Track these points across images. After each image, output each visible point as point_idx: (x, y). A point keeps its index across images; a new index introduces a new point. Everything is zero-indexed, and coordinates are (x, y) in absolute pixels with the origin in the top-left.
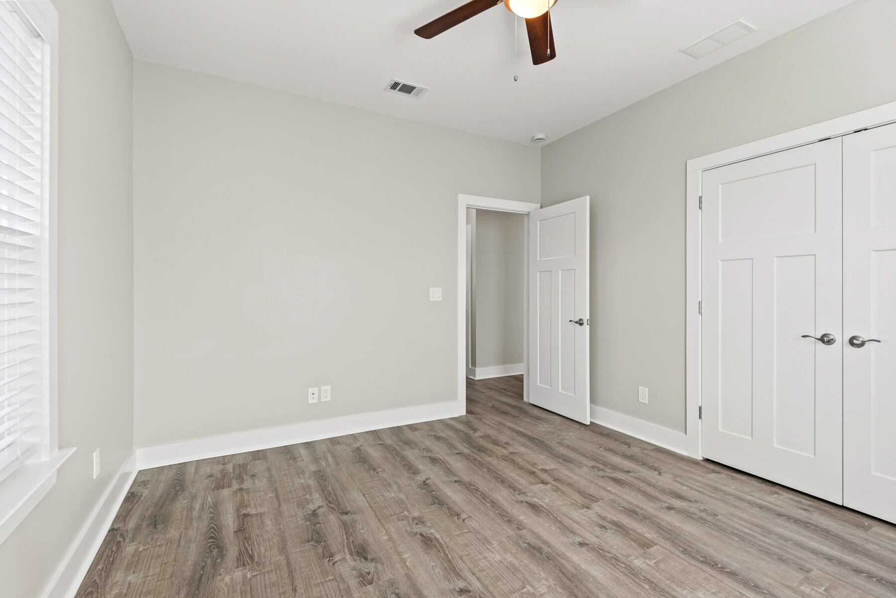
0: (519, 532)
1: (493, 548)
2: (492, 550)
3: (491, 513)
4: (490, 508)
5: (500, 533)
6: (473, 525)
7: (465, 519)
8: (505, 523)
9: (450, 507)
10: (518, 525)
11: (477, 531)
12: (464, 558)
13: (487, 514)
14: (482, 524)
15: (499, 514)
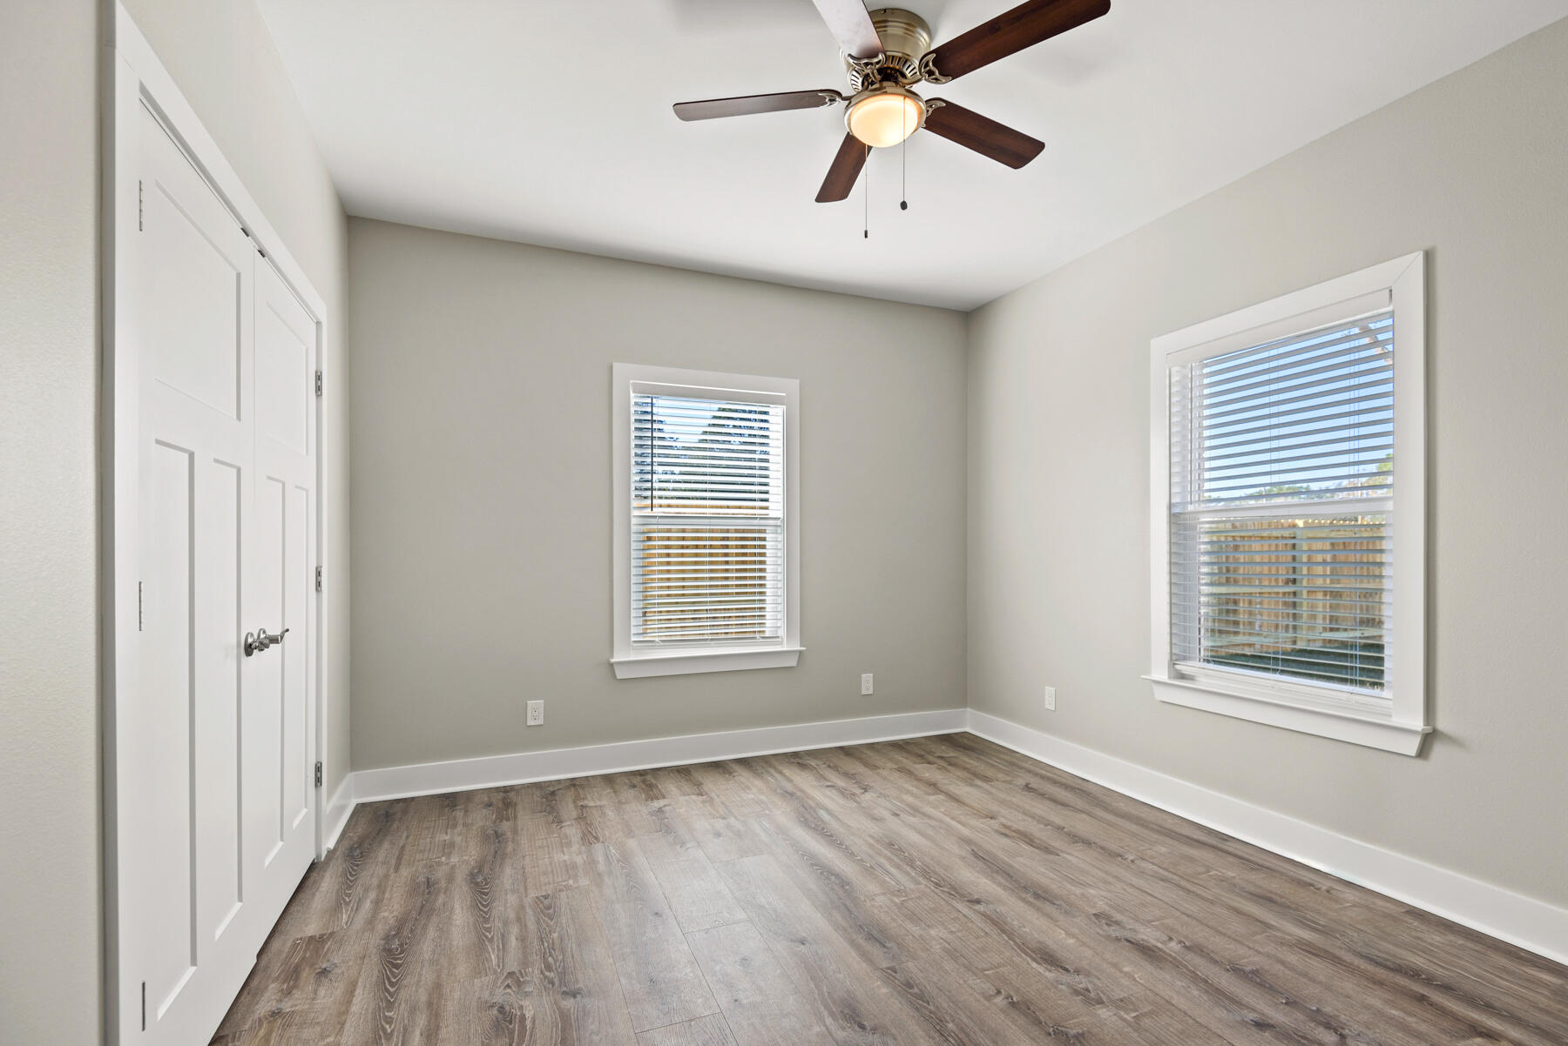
0: (894, 964)
1: (941, 944)
2: (942, 941)
3: (945, 1005)
4: (948, 1018)
5: (928, 965)
6: (979, 981)
7: (997, 994)
8: (918, 981)
9: (1036, 1025)
10: (895, 978)
11: (969, 970)
12: (983, 934)
13: (953, 1002)
14: (962, 982)
15: (929, 1004)
